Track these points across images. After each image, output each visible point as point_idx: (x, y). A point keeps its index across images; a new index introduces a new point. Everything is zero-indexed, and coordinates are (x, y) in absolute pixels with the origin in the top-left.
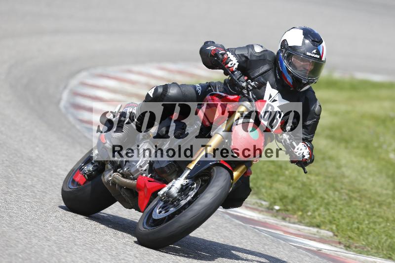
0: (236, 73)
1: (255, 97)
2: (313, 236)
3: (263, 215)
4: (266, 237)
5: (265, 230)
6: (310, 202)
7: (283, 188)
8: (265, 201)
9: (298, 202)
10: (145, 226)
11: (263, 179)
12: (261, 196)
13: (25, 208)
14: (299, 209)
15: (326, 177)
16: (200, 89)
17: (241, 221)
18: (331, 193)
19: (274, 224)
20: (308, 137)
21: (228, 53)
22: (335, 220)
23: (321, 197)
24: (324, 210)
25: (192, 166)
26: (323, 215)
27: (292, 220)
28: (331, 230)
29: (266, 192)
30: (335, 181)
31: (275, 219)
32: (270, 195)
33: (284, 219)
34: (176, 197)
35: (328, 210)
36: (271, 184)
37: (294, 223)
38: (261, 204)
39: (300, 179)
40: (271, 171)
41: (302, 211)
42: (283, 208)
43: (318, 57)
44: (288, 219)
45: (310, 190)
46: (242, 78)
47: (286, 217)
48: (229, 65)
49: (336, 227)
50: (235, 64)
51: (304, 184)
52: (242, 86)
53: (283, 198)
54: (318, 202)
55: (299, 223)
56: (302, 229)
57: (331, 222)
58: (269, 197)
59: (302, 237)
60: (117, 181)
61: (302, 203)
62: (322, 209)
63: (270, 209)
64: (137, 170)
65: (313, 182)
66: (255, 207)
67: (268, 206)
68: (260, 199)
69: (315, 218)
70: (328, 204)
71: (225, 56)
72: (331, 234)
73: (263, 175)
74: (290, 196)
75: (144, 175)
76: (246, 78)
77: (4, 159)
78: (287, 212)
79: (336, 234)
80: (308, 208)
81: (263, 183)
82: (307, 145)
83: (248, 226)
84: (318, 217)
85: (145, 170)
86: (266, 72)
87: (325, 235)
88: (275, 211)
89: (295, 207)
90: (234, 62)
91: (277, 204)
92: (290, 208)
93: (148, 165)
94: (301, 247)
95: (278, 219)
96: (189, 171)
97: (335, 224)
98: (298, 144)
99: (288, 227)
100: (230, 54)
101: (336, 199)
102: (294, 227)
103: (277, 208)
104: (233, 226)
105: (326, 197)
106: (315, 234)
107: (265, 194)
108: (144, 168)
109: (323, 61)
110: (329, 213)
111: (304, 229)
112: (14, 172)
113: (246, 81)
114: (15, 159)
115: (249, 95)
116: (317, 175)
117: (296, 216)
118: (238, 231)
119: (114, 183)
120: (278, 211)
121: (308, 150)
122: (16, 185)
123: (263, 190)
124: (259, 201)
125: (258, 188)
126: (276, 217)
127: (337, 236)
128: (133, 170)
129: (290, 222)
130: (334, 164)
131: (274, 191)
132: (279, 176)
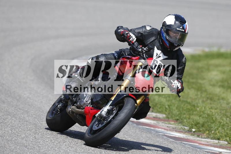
0: (135, 44)
1: (147, 56)
2: (216, 144)
3: (186, 135)
4: (189, 148)
5: (187, 144)
6: (213, 125)
7: (196, 118)
8: (186, 126)
9: (206, 125)
10: (89, 134)
11: (184, 114)
12: (184, 124)
13: (47, 141)
14: (206, 130)
15: (221, 110)
16: (116, 55)
17: (173, 139)
18: (225, 119)
19: (193, 140)
20: (180, 76)
21: (130, 33)
22: (228, 135)
23: (219, 122)
24: (221, 129)
25: (113, 99)
26: (221, 132)
27: (203, 137)
28: (227, 141)
29: (187, 122)
30: (226, 112)
31: (193, 136)
32: (189, 123)
33: (198, 136)
34: (105, 117)
35: (224, 129)
36: (190, 116)
37: (204, 138)
38: (184, 128)
39: (206, 112)
40: (189, 109)
41: (208, 131)
42: (197, 130)
43: (184, 30)
44: (200, 136)
45: (213, 118)
46: (139, 46)
47: (199, 135)
48: (131, 40)
49: (229, 139)
50: (134, 39)
51: (208, 115)
52: (139, 51)
53: (197, 124)
54: (217, 125)
55: (207, 138)
56: (209, 141)
57: (226, 136)
58: (188, 124)
59: (210, 146)
60: (74, 111)
61: (208, 126)
62: (220, 129)
63: (189, 131)
64: (85, 104)
65: (214, 113)
66: (181, 130)
67: (188, 129)
68: (184, 125)
69: (216, 134)
70: (223, 125)
71: (128, 35)
72: (226, 143)
73: (184, 112)
74: (201, 122)
75: (89, 106)
76: (141, 46)
77: (33, 114)
78: (200, 132)
79: (230, 142)
80: (212, 129)
81: (185, 116)
82: (179, 81)
83: (178, 142)
84: (218, 134)
85: (89, 103)
86: (154, 41)
87: (223, 143)
88: (193, 132)
89: (204, 129)
90: (133, 38)
91: (193, 128)
92: (201, 129)
93: (90, 100)
94: (210, 152)
95: (195, 136)
96: (112, 102)
97: (228, 136)
98: (174, 81)
99: (201, 141)
100: (131, 34)
101: (228, 122)
102: (204, 141)
103: (194, 130)
104: (169, 143)
105: (222, 121)
106: (217, 144)
107: (186, 123)
108: (88, 102)
109: (186, 33)
110: (225, 131)
111: (210, 141)
112: (39, 121)
113: (141, 48)
114: (39, 113)
115: (143, 55)
116: (216, 109)
117: (205, 134)
118: (172, 145)
119: (73, 112)
120: (194, 132)
121: (180, 84)
122: (40, 128)
123: (185, 120)
124: (183, 127)
125: (182, 119)
126: (193, 135)
127: (230, 144)
128: (82, 104)
129: (202, 138)
130: (225, 102)
131: (191, 121)
132: (193, 111)
